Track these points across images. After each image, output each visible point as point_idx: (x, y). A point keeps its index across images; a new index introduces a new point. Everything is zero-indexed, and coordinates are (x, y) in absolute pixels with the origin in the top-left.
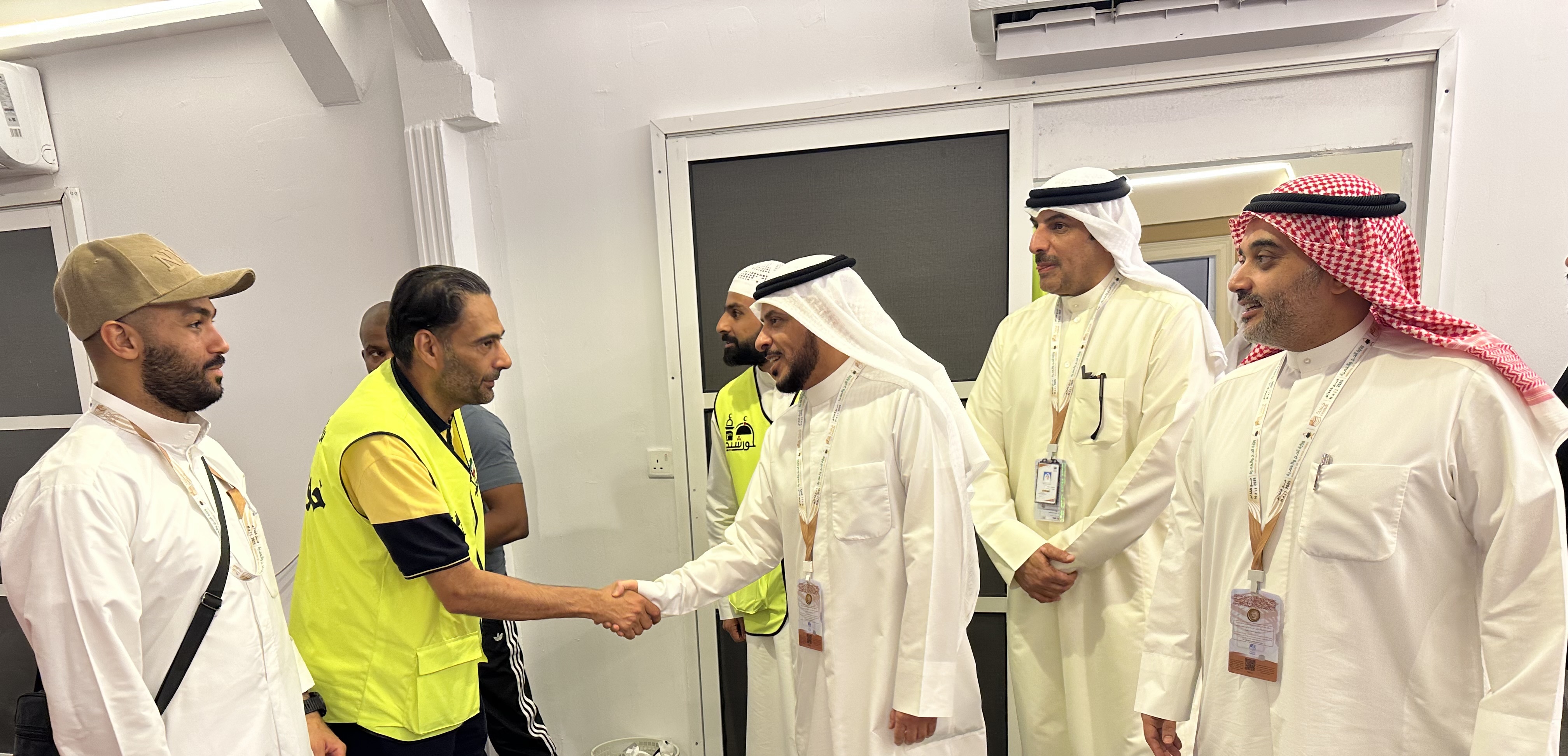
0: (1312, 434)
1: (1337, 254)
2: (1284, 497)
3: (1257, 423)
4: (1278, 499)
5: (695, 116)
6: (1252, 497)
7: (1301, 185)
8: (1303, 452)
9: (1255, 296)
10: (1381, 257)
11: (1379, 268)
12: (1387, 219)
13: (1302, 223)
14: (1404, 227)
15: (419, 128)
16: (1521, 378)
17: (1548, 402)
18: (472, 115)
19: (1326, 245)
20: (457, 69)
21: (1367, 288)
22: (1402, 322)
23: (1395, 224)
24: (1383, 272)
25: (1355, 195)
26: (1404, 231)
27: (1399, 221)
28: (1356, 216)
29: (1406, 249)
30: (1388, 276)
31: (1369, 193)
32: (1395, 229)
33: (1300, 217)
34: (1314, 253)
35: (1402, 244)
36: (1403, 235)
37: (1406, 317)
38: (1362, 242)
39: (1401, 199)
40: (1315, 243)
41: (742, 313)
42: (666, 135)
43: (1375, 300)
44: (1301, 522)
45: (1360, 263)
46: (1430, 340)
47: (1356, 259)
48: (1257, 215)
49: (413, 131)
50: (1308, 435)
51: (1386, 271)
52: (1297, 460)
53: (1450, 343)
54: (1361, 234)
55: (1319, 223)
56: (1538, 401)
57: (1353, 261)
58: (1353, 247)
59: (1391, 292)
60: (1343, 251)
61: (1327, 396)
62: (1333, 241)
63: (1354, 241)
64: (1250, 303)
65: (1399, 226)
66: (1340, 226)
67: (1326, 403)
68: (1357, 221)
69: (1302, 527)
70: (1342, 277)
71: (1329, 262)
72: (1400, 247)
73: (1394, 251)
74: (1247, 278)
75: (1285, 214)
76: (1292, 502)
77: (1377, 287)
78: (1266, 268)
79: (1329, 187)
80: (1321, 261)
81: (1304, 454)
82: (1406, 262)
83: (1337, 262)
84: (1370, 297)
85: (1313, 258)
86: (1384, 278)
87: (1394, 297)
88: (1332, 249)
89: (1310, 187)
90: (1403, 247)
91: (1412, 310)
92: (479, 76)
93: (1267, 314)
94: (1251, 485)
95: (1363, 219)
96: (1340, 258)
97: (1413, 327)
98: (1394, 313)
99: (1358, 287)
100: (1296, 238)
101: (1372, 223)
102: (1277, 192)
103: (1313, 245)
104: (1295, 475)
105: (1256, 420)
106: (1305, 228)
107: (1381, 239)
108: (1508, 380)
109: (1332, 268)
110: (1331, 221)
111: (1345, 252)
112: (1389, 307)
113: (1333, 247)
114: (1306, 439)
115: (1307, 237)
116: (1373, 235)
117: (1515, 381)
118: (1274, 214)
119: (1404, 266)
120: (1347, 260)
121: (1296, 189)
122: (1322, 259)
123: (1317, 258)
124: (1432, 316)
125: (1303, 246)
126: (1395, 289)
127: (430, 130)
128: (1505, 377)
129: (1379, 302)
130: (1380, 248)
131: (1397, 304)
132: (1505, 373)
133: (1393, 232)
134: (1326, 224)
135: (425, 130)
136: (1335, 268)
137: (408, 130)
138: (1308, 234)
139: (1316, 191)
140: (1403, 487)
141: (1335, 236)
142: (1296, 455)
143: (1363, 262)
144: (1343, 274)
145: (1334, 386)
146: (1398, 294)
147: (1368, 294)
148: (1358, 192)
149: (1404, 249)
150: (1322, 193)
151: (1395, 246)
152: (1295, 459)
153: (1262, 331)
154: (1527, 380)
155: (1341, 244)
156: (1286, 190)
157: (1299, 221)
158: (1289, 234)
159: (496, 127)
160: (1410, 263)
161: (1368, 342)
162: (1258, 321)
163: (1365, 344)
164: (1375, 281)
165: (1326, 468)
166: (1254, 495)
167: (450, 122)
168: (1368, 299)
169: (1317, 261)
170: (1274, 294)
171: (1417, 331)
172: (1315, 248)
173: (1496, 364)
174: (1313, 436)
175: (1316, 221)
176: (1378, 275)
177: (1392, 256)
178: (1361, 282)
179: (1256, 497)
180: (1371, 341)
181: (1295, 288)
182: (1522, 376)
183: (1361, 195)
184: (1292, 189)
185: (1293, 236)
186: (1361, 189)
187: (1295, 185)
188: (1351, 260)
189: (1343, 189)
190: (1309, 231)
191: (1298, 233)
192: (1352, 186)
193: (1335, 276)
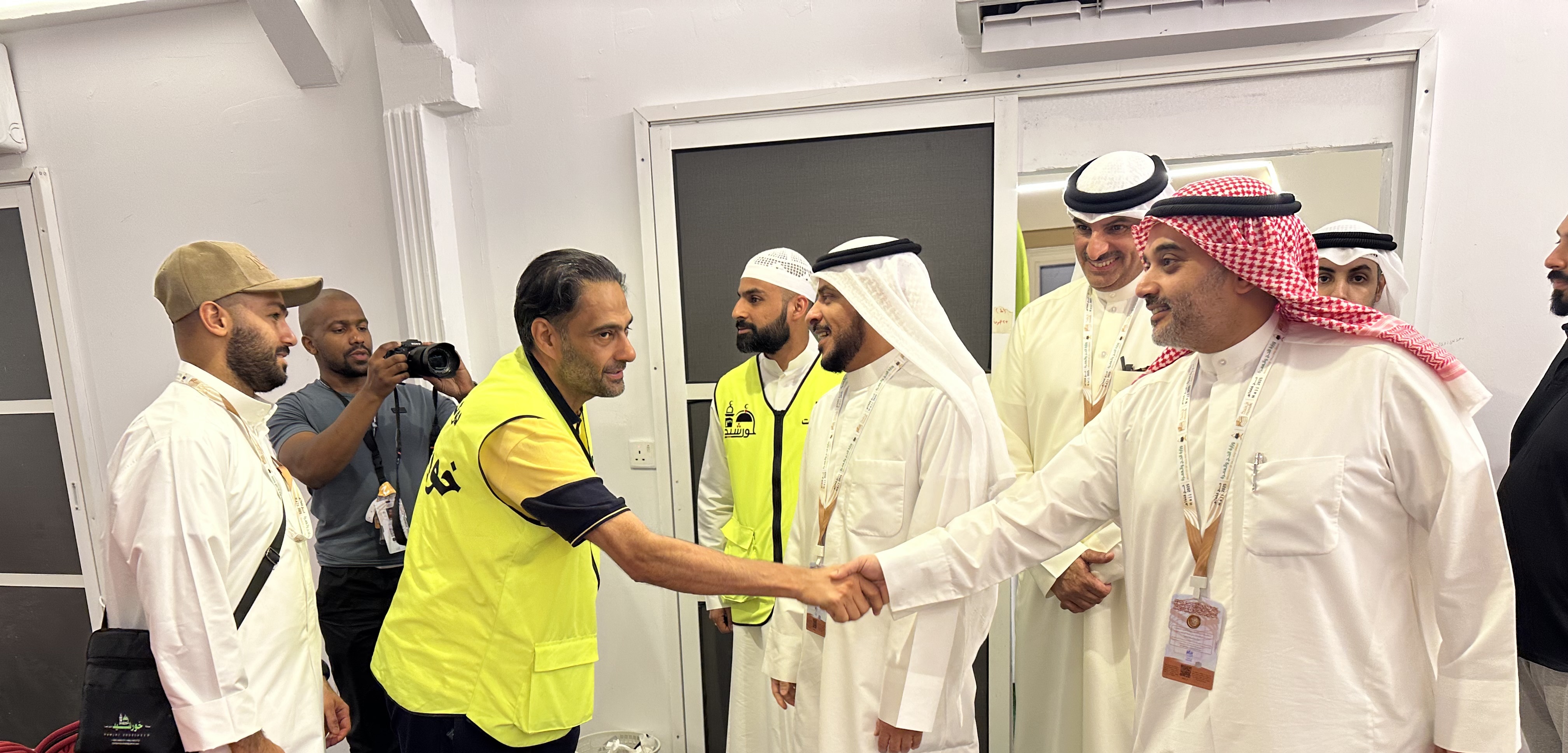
0: (1240, 434)
1: (1240, 253)
2: (1221, 500)
3: (1180, 429)
4: (1215, 502)
5: (678, 105)
6: (1187, 504)
7: (1199, 188)
8: (1235, 454)
9: (1164, 299)
10: (1283, 253)
11: (1282, 264)
12: (1285, 218)
13: (1203, 225)
14: (1301, 226)
15: (399, 112)
16: (1435, 358)
17: (1461, 377)
18: (452, 100)
19: (1228, 245)
20: (437, 52)
21: (1273, 285)
22: (1311, 315)
23: (1292, 223)
24: (1286, 268)
25: (1252, 195)
26: (1302, 230)
27: (1296, 220)
28: (1255, 215)
29: (1305, 248)
30: (1292, 270)
31: (1265, 193)
32: (1293, 227)
33: (1200, 219)
34: (1217, 254)
35: (1301, 243)
36: (1301, 234)
37: (1314, 309)
38: (1263, 239)
39: (1296, 200)
40: (1217, 244)
41: (762, 299)
42: (649, 123)
43: (1282, 295)
44: (1244, 524)
45: (1263, 260)
46: (1342, 329)
47: (1259, 256)
48: (1159, 219)
49: (392, 114)
50: (1237, 436)
51: (1289, 266)
52: (1230, 462)
53: (1362, 329)
54: (1261, 232)
55: (1220, 224)
56: (1453, 377)
57: (1256, 259)
58: (1254, 245)
59: (1296, 286)
60: (1245, 250)
61: (1249, 395)
62: (1234, 241)
63: (1255, 240)
64: (1157, 307)
65: (1297, 226)
66: (1240, 225)
67: (1250, 402)
68: (1256, 220)
69: (1245, 528)
70: (1247, 275)
71: (1233, 262)
72: (1299, 245)
73: (1294, 249)
74: (1154, 283)
75: (1186, 217)
76: (1229, 506)
77: (1282, 282)
78: (1171, 272)
79: (1227, 189)
80: (1226, 262)
81: (1236, 455)
82: (1305, 260)
83: (1241, 261)
84: (1277, 293)
85: (1218, 259)
86: (1288, 273)
87: (1299, 291)
88: (1235, 249)
89: (1208, 190)
90: (1302, 245)
91: (1319, 302)
92: (460, 60)
93: (1175, 316)
94: (1185, 492)
95: (1262, 218)
96: (1243, 257)
97: (1322, 318)
98: (1302, 307)
99: (1264, 284)
100: (1198, 240)
101: (1271, 221)
102: (1176, 196)
103: (1215, 246)
104: (1230, 478)
105: (1178, 425)
106: (1206, 230)
107: (1280, 236)
108: (1422, 360)
109: (1237, 267)
110: (1231, 221)
111: (1248, 250)
112: (1296, 301)
113: (1235, 247)
114: (1235, 440)
115: (1209, 239)
116: (1273, 232)
117: (1429, 360)
118: (1175, 217)
119: (1304, 263)
120: (1250, 258)
121: (1195, 193)
122: (1226, 260)
123: (1221, 258)
124: (1337, 306)
125: (1207, 248)
126: (1300, 283)
127: (409, 114)
128: (1419, 357)
129: (1287, 297)
130: (1281, 245)
131: (1303, 297)
132: (1418, 354)
133: (1291, 230)
134: (1226, 225)
135: (404, 114)
136: (1239, 267)
137: (387, 114)
138: (1210, 236)
139: (1213, 193)
140: (1340, 476)
141: (1236, 235)
142: (1228, 457)
143: (1266, 259)
144: (1248, 272)
145: (1254, 384)
146: (1302, 288)
147: (1275, 290)
148: (1255, 192)
149: (1303, 247)
150: (1220, 194)
151: (1294, 245)
152: (1227, 462)
153: (1171, 333)
154: (1440, 358)
155: (1243, 243)
156: (1185, 194)
157: (1200, 224)
158: (1192, 236)
159: (477, 112)
160: (1309, 261)
161: (1278, 338)
162: (1166, 323)
163: (1276, 341)
164: (1279, 277)
165: (1261, 467)
166: (1189, 502)
167: (431, 107)
168: (1275, 295)
169: (1221, 261)
170: (1182, 296)
171: (1328, 322)
172: (1218, 249)
173: (1409, 347)
174: (1242, 437)
175: (1216, 223)
176: (1282, 270)
177: (1292, 254)
178: (1266, 278)
179: (1191, 504)
180: (1282, 336)
181: (1201, 289)
182: (1435, 354)
183: (1257, 195)
184: (1191, 192)
185: (1196, 238)
186: (1257, 190)
187: (1193, 188)
188: (1254, 259)
189: (1239, 190)
190: (1211, 232)
191: (1200, 235)
192: (1248, 187)
193: (1240, 275)
